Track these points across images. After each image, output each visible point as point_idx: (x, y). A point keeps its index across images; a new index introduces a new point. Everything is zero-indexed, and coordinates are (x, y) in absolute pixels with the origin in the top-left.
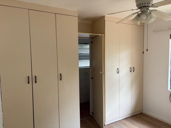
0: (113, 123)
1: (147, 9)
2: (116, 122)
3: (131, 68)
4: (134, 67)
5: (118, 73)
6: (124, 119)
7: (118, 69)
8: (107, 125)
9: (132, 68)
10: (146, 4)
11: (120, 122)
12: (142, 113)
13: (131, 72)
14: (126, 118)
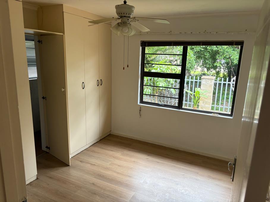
0: (79, 153)
1: (128, 19)
2: (83, 151)
3: (98, 80)
4: (101, 80)
5: (83, 89)
6: (92, 145)
7: (83, 83)
8: (72, 157)
9: (100, 81)
10: (128, 14)
11: (88, 150)
12: (110, 134)
13: (98, 86)
14: (93, 144)
